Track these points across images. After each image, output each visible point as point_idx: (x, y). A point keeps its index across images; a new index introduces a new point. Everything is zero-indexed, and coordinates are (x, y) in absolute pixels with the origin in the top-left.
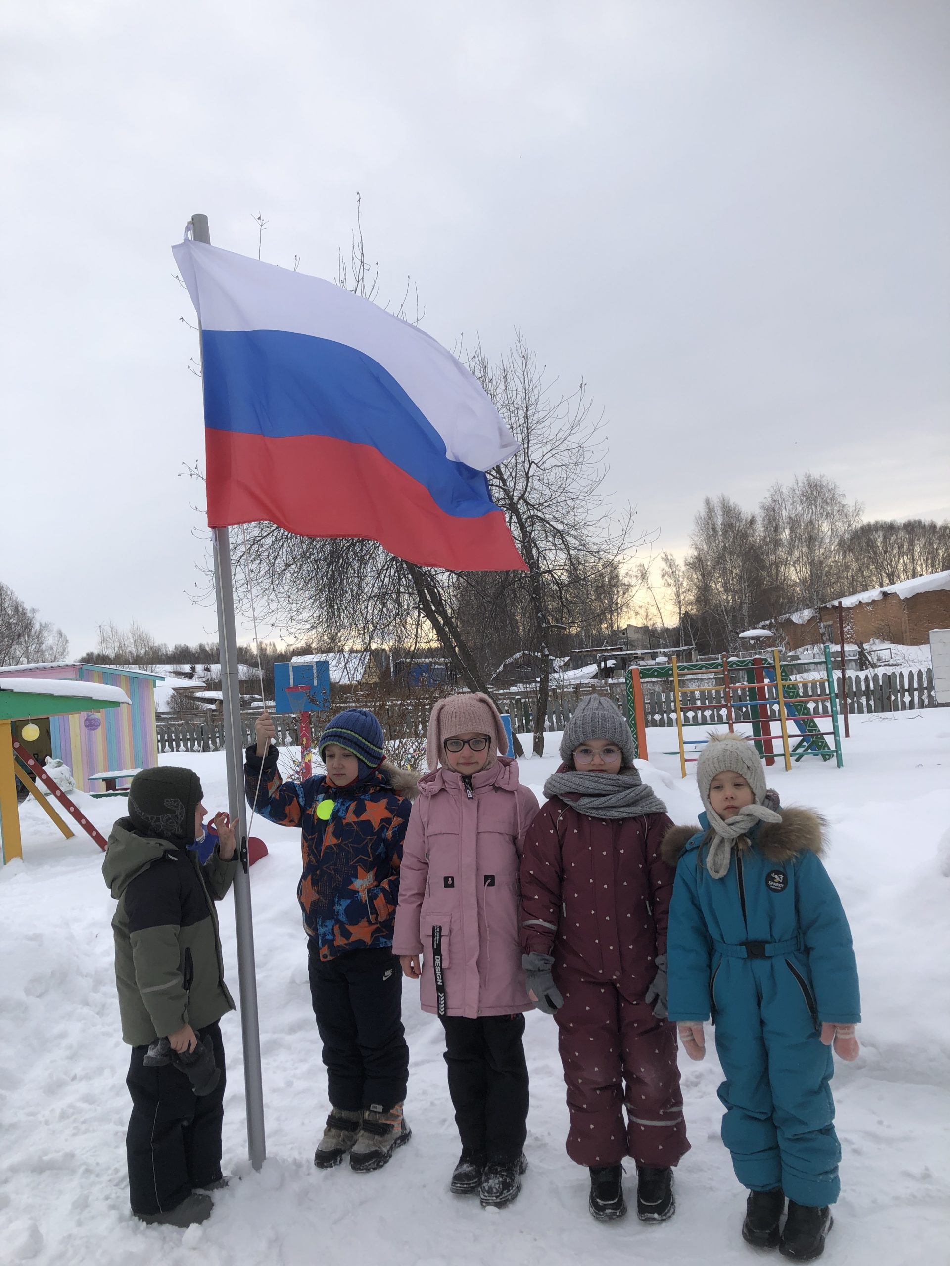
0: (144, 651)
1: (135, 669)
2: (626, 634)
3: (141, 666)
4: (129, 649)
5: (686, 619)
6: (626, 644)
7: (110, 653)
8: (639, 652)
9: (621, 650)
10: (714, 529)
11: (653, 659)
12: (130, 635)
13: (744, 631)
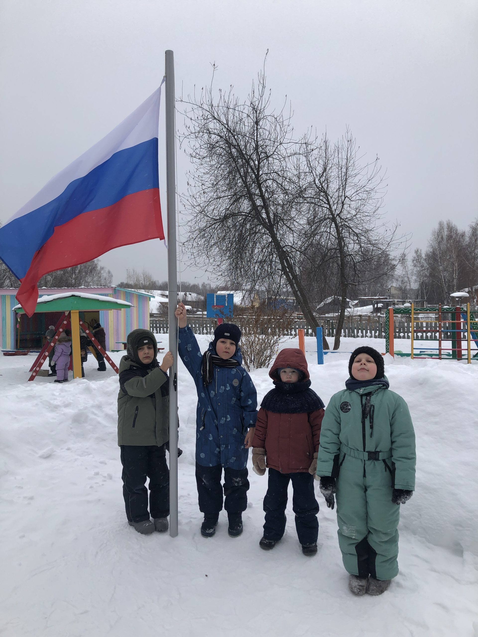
0: (148, 283)
1: (143, 292)
2: (390, 290)
3: (146, 290)
4: (141, 282)
5: (423, 285)
6: (389, 296)
7: (131, 283)
8: (396, 300)
9: (386, 298)
10: (442, 238)
11: (403, 305)
12: (142, 275)
13: (453, 293)
